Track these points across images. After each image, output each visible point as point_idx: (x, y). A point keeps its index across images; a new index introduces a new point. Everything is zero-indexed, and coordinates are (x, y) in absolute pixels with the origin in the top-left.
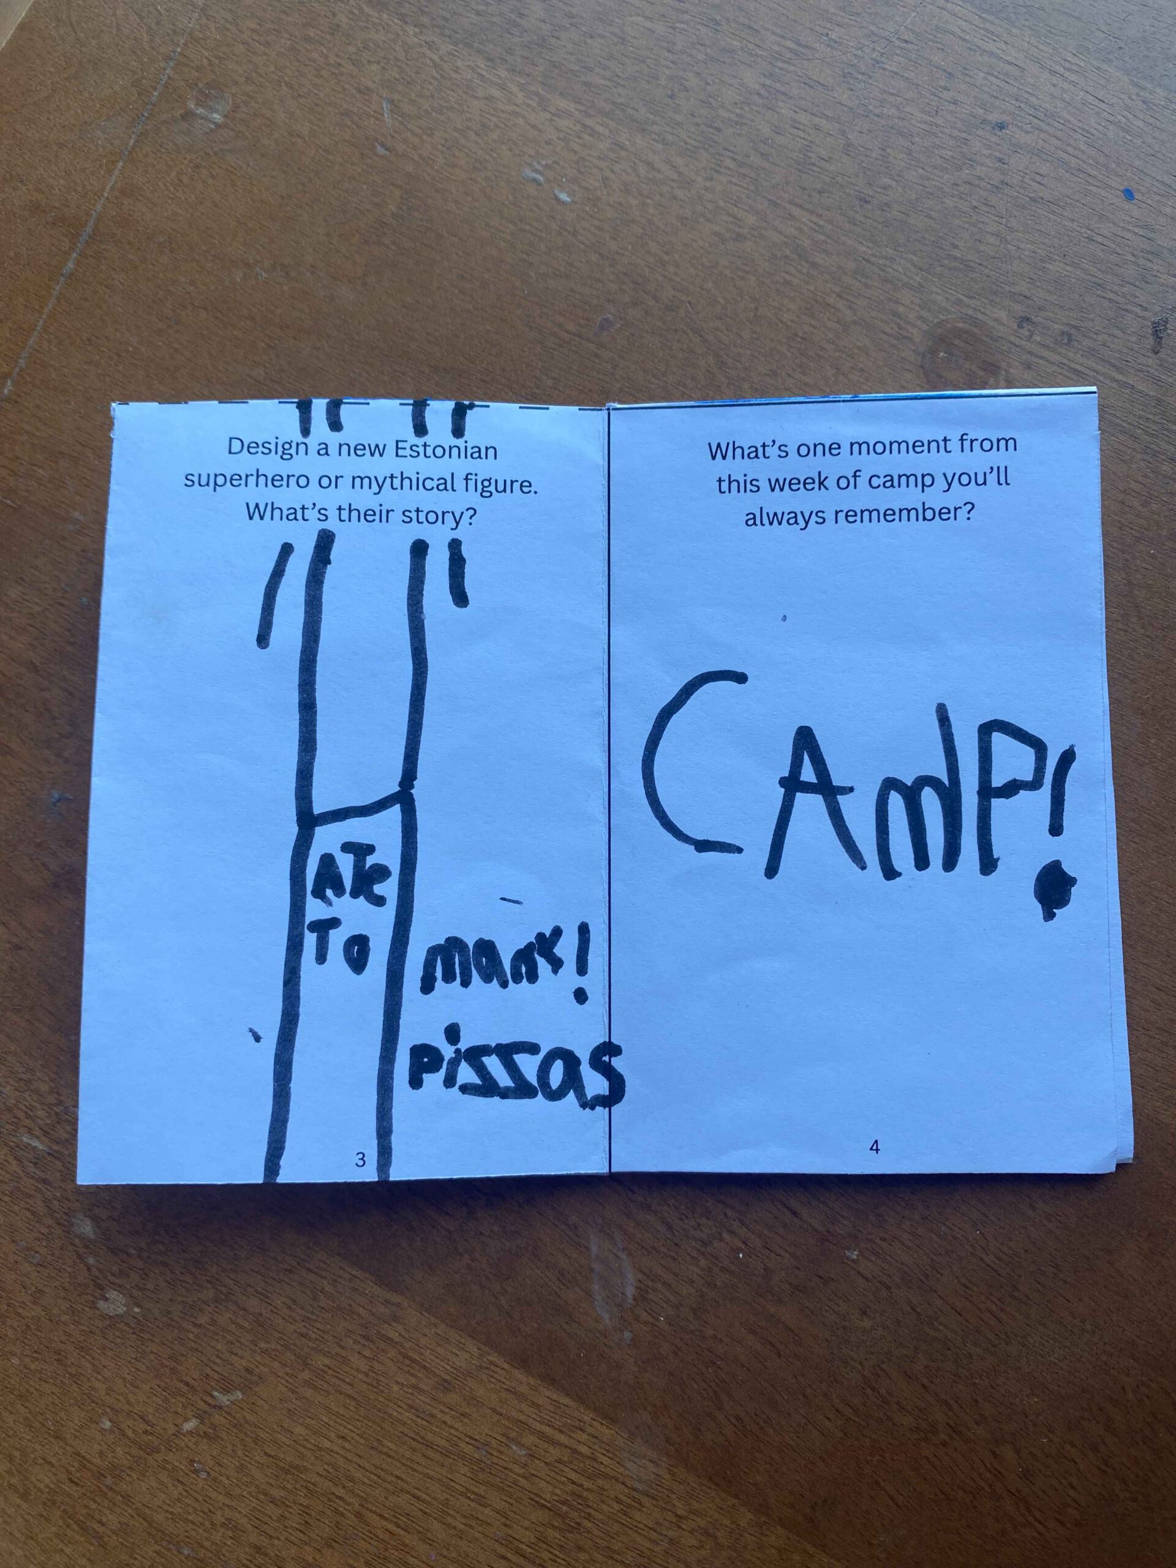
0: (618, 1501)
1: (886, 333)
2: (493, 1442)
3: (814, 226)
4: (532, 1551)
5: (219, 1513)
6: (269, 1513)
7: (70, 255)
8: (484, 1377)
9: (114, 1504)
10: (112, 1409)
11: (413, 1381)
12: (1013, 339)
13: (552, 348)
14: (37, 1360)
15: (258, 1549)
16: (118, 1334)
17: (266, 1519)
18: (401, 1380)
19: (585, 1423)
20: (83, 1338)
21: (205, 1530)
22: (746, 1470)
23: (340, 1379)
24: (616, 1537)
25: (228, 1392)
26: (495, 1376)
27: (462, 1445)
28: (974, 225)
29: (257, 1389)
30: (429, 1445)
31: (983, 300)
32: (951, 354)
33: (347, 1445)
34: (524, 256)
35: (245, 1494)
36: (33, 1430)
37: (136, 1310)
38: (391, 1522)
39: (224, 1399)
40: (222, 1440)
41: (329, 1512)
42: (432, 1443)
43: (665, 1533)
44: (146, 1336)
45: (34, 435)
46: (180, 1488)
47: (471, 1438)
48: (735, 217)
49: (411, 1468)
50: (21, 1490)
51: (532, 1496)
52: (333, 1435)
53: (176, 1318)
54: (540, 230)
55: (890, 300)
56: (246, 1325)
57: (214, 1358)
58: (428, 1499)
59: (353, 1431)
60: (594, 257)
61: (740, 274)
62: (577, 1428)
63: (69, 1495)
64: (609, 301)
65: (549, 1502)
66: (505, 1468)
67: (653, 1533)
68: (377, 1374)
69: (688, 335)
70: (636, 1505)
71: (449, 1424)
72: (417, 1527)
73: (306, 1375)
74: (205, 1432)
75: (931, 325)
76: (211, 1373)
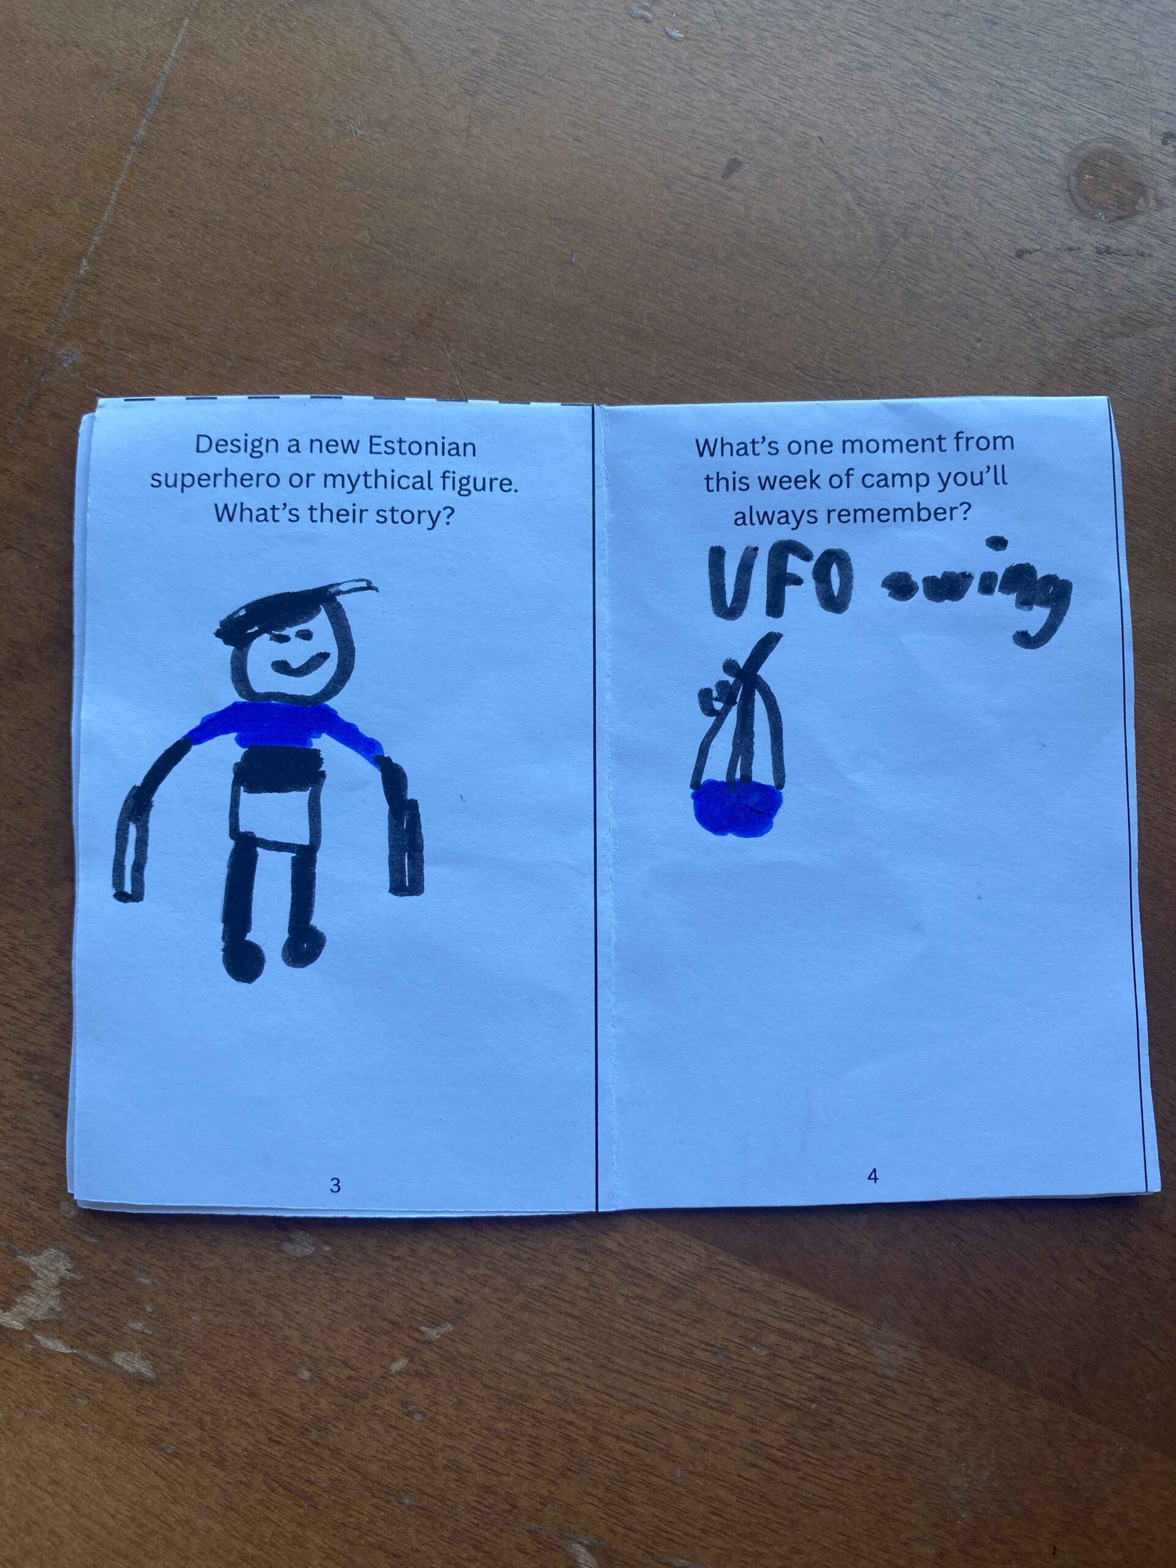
0: (871, 1392)
1: (1028, 158)
2: (732, 1346)
3: (943, 51)
4: (784, 1455)
5: (440, 1455)
6: (495, 1448)
7: (139, 121)
8: (714, 1279)
9: (322, 1459)
10: (310, 1357)
11: (639, 1291)
12: (1159, 156)
13: (679, 192)
14: (221, 1313)
15: (487, 1489)
16: (308, 1276)
17: (492, 1456)
18: (625, 1292)
19: (826, 1314)
20: (270, 1284)
21: (426, 1476)
22: (1001, 1343)
23: (559, 1298)
24: (870, 1429)
25: (437, 1325)
26: (727, 1276)
27: (698, 1352)
28: (1107, 42)
29: (469, 1319)
30: (663, 1356)
31: (1125, 118)
32: (1096, 176)
33: (573, 1367)
34: (641, 99)
35: (466, 1431)
36: (224, 1390)
37: (327, 1249)
38: (629, 1442)
39: (433, 1334)
40: (436, 1376)
41: (560, 1441)
42: (665, 1354)
43: (922, 1419)
44: (340, 1275)
45: (118, 317)
46: (394, 1434)
47: (707, 1344)
48: (858, 46)
49: (645, 1383)
50: (217, 1457)
51: (778, 1397)
52: (557, 1358)
53: (372, 1253)
54: (653, 70)
55: (1029, 123)
56: (450, 1252)
57: (417, 1291)
58: (667, 1413)
59: (576, 1351)
60: (714, 96)
61: (870, 105)
62: (819, 1321)
63: (270, 1456)
64: (735, 141)
65: (797, 1401)
66: (747, 1371)
67: (910, 1420)
68: (599, 1289)
69: (822, 171)
70: (890, 1393)
71: (682, 1331)
72: (658, 1445)
73: (521, 1298)
74: (416, 1371)
75: (1073, 146)
76: (416, 1307)
